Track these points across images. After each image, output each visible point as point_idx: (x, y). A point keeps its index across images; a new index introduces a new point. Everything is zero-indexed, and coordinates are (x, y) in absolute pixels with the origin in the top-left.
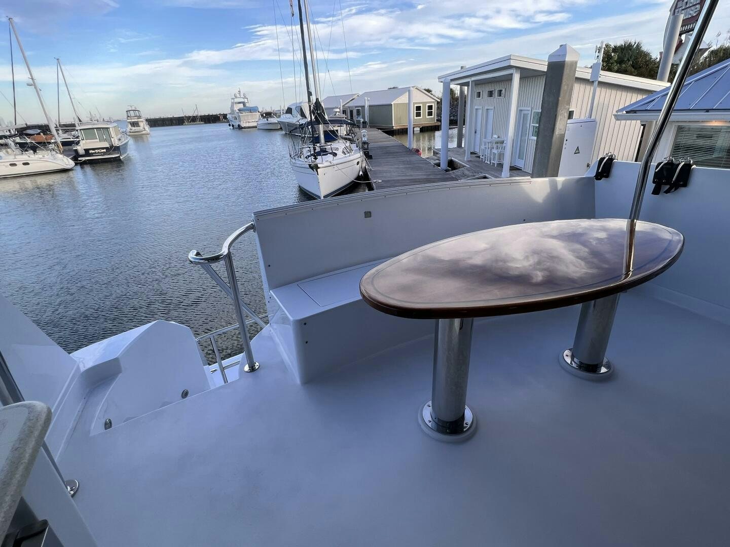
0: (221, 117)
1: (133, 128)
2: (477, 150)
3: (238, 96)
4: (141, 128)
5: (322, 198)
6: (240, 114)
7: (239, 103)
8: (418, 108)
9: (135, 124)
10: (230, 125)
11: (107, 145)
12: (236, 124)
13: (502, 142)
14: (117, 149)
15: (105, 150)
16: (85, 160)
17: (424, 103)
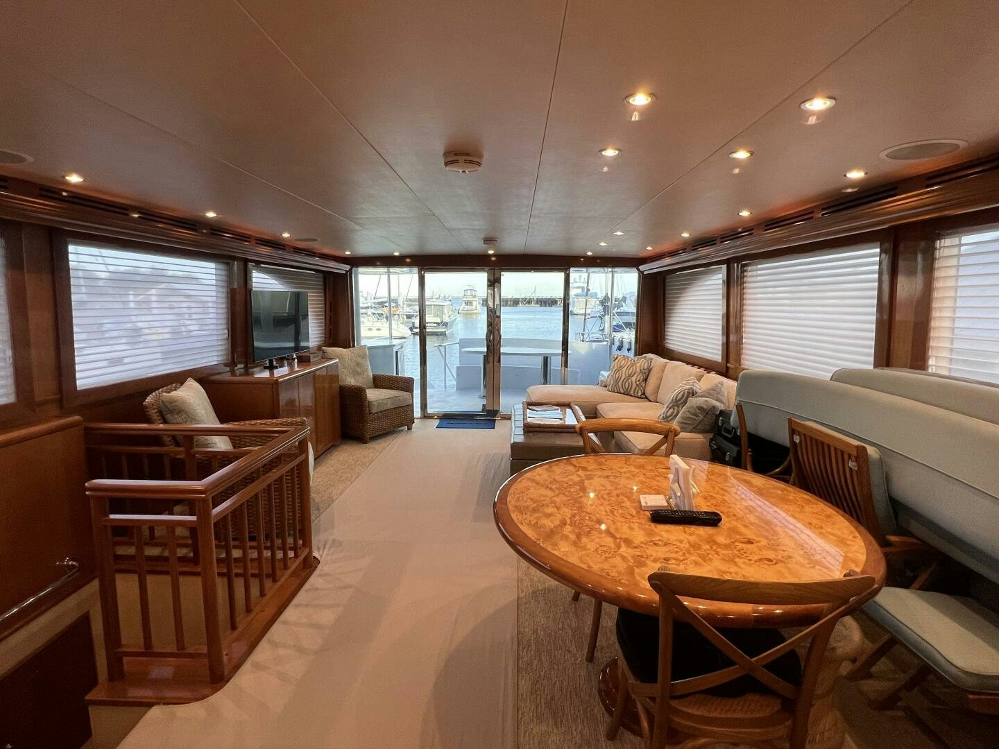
1: (466, 307)
3: (578, 280)
4: (474, 307)
6: (576, 300)
7: (578, 288)
9: (468, 303)
11: (438, 320)
14: (446, 324)
15: (436, 325)
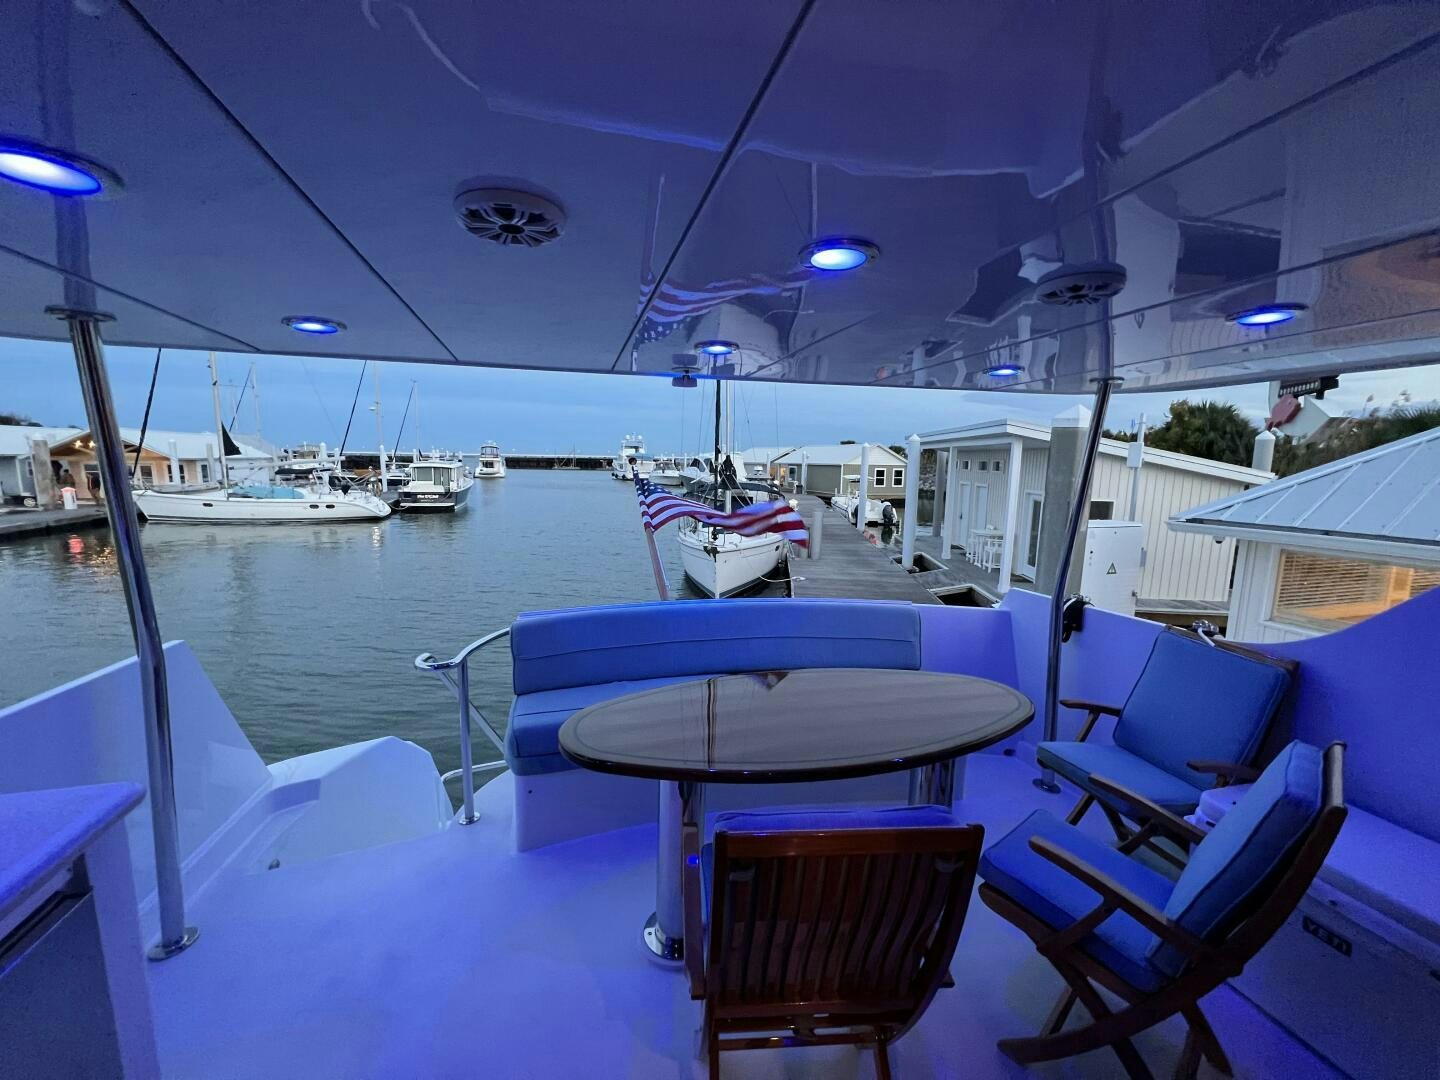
0: (605, 464)
1: (485, 469)
2: (962, 543)
4: (495, 469)
5: (718, 597)
8: (880, 473)
9: (489, 465)
10: (613, 475)
11: (441, 489)
12: (620, 475)
13: (1001, 538)
14: (453, 495)
15: (437, 497)
16: (407, 509)
17: (890, 467)
